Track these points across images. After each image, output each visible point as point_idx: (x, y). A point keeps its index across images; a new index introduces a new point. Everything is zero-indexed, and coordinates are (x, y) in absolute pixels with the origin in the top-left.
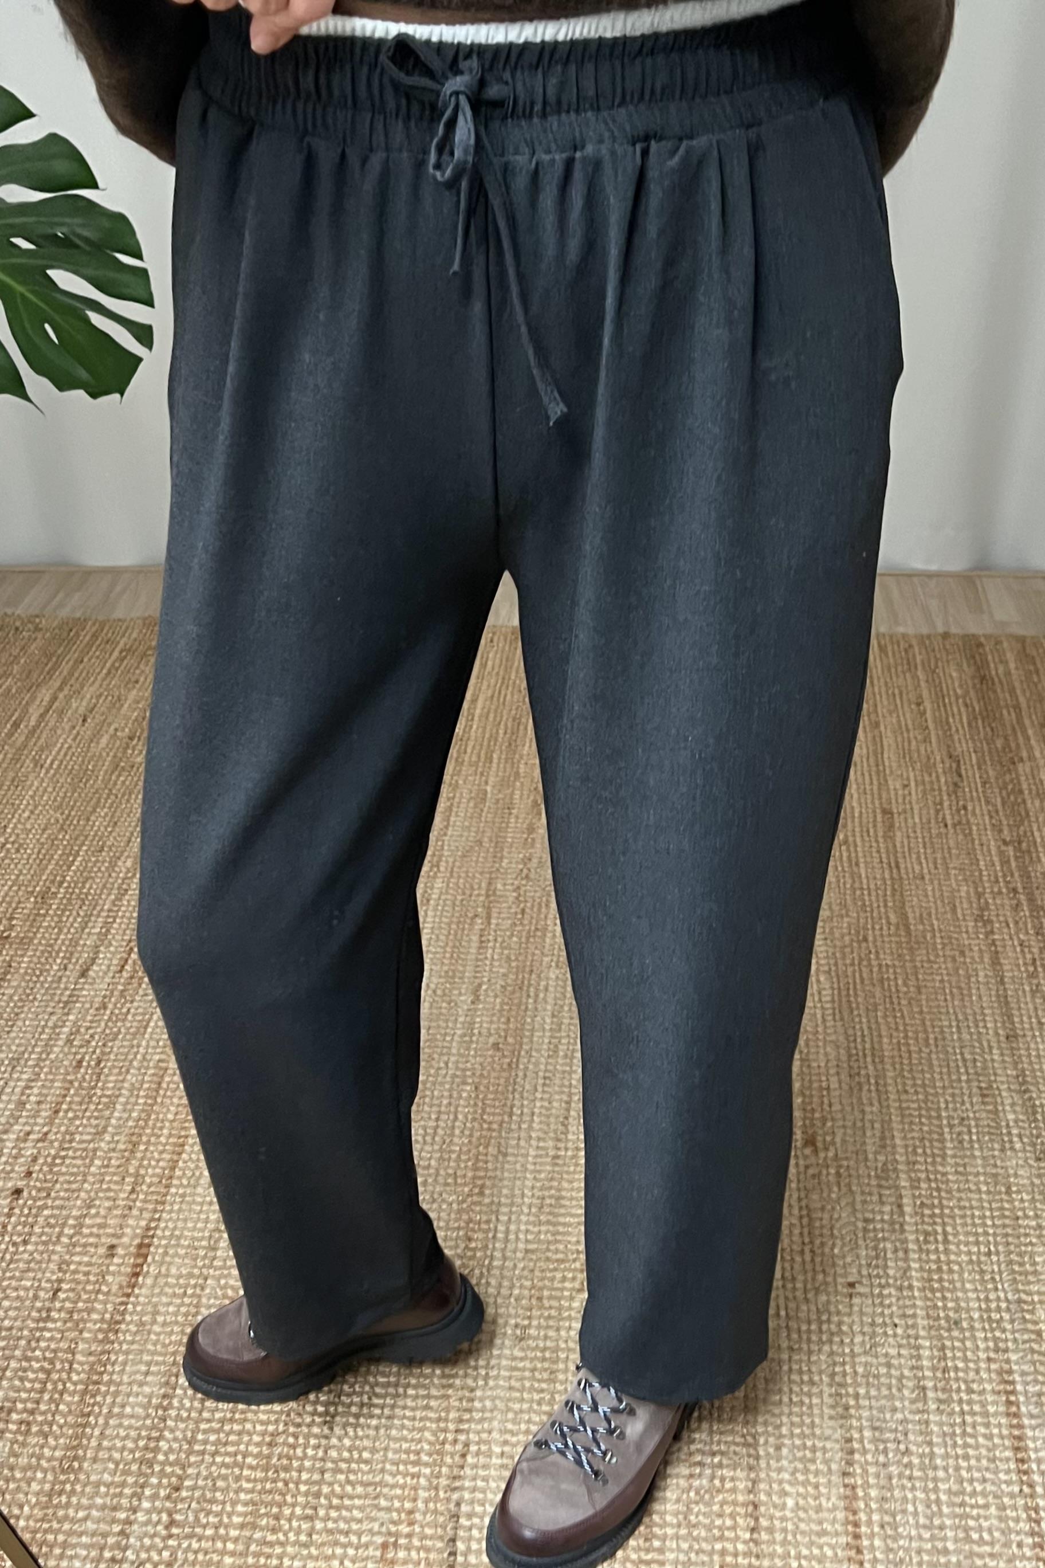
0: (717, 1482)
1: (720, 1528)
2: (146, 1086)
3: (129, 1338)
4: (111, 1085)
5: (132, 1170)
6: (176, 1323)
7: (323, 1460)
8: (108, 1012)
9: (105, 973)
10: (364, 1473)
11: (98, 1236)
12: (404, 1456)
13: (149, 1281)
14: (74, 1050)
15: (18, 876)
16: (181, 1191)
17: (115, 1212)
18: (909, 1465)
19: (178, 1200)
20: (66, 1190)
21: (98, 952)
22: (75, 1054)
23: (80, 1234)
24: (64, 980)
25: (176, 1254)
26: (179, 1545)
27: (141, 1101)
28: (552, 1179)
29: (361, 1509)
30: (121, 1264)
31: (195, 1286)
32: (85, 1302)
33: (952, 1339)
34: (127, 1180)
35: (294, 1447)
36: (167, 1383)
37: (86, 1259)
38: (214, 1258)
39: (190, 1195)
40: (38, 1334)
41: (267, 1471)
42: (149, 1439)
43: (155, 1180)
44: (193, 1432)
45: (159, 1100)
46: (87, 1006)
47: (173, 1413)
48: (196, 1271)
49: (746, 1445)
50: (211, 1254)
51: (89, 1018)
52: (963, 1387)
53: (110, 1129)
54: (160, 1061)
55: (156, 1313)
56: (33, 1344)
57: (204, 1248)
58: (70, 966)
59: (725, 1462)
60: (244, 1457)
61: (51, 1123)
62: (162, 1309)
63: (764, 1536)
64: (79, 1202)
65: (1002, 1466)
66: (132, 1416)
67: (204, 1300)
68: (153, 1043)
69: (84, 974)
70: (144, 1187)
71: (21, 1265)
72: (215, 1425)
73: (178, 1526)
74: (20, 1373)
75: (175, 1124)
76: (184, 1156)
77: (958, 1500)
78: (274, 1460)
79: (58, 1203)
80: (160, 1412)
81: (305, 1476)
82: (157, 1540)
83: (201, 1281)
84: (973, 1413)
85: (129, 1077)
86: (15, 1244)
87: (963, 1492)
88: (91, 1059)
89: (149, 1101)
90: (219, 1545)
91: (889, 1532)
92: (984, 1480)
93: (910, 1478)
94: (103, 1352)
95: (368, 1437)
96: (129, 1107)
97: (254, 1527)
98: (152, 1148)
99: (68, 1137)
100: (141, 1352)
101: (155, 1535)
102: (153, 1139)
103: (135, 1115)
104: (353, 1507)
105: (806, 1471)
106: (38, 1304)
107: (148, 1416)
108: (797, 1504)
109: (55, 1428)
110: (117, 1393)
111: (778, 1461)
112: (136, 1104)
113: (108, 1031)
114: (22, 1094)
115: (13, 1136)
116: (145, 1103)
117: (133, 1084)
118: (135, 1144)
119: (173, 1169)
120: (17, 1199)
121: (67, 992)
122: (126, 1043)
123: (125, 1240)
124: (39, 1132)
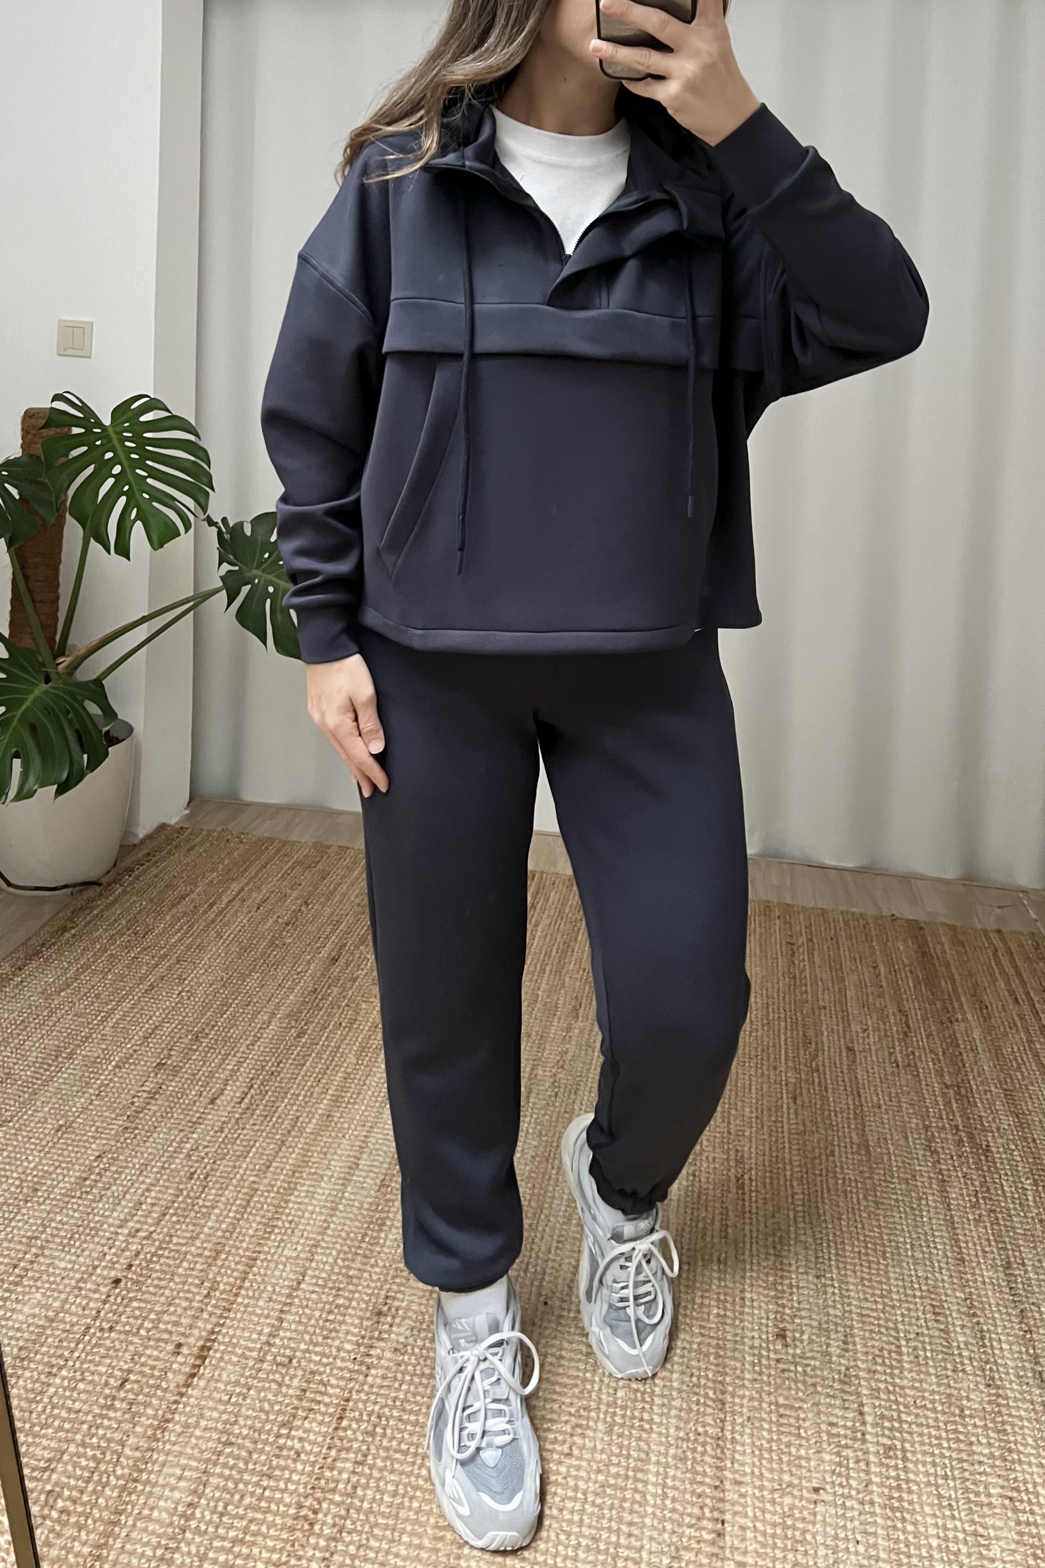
2: (238, 1202)
3: (173, 1439)
4: (211, 1197)
5: (211, 1276)
8: (223, 1136)
9: (229, 1103)
11: (171, 1333)
13: (202, 1383)
16: (246, 1301)
17: (189, 1313)
19: (242, 1309)
20: (156, 1286)
21: (226, 1085)
23: (157, 1328)
24: (197, 1104)
25: (230, 1361)
27: (231, 1215)
30: (182, 1363)
31: (239, 1395)
32: (145, 1395)
34: (206, 1284)
36: (195, 1491)
37: (155, 1353)
38: (260, 1370)
39: (253, 1306)
40: (99, 1421)
43: (228, 1288)
44: (206, 1549)
45: (245, 1216)
46: (209, 1128)
47: (193, 1524)
48: (242, 1380)
50: (258, 1366)
51: (208, 1138)
53: (202, 1236)
54: (254, 1182)
55: (201, 1416)
56: (93, 1430)
57: (255, 1359)
58: (205, 1093)
61: (158, 1223)
62: (207, 1413)
64: (162, 1299)
66: (157, 1521)
67: (243, 1410)
68: (251, 1167)
69: (212, 1101)
70: (218, 1293)
71: (102, 1350)
72: (227, 1544)
74: (75, 1459)
75: (254, 1239)
76: (255, 1269)
80: (182, 1522)
83: (245, 1391)
85: (227, 1192)
86: (102, 1330)
88: (202, 1172)
89: (238, 1216)
94: (148, 1449)
96: (221, 1218)
98: (230, 1258)
99: (167, 1239)
100: (181, 1454)
102: (233, 1251)
103: (224, 1226)
106: (107, 1391)
107: (171, 1524)
109: (90, 1521)
110: (150, 1494)
112: (227, 1216)
113: (219, 1151)
114: (142, 1195)
115: (126, 1231)
116: (234, 1218)
117: (228, 1199)
118: (218, 1253)
119: (243, 1280)
120: (116, 1288)
121: (198, 1115)
122: (231, 1163)
123: (192, 1340)
124: (147, 1230)
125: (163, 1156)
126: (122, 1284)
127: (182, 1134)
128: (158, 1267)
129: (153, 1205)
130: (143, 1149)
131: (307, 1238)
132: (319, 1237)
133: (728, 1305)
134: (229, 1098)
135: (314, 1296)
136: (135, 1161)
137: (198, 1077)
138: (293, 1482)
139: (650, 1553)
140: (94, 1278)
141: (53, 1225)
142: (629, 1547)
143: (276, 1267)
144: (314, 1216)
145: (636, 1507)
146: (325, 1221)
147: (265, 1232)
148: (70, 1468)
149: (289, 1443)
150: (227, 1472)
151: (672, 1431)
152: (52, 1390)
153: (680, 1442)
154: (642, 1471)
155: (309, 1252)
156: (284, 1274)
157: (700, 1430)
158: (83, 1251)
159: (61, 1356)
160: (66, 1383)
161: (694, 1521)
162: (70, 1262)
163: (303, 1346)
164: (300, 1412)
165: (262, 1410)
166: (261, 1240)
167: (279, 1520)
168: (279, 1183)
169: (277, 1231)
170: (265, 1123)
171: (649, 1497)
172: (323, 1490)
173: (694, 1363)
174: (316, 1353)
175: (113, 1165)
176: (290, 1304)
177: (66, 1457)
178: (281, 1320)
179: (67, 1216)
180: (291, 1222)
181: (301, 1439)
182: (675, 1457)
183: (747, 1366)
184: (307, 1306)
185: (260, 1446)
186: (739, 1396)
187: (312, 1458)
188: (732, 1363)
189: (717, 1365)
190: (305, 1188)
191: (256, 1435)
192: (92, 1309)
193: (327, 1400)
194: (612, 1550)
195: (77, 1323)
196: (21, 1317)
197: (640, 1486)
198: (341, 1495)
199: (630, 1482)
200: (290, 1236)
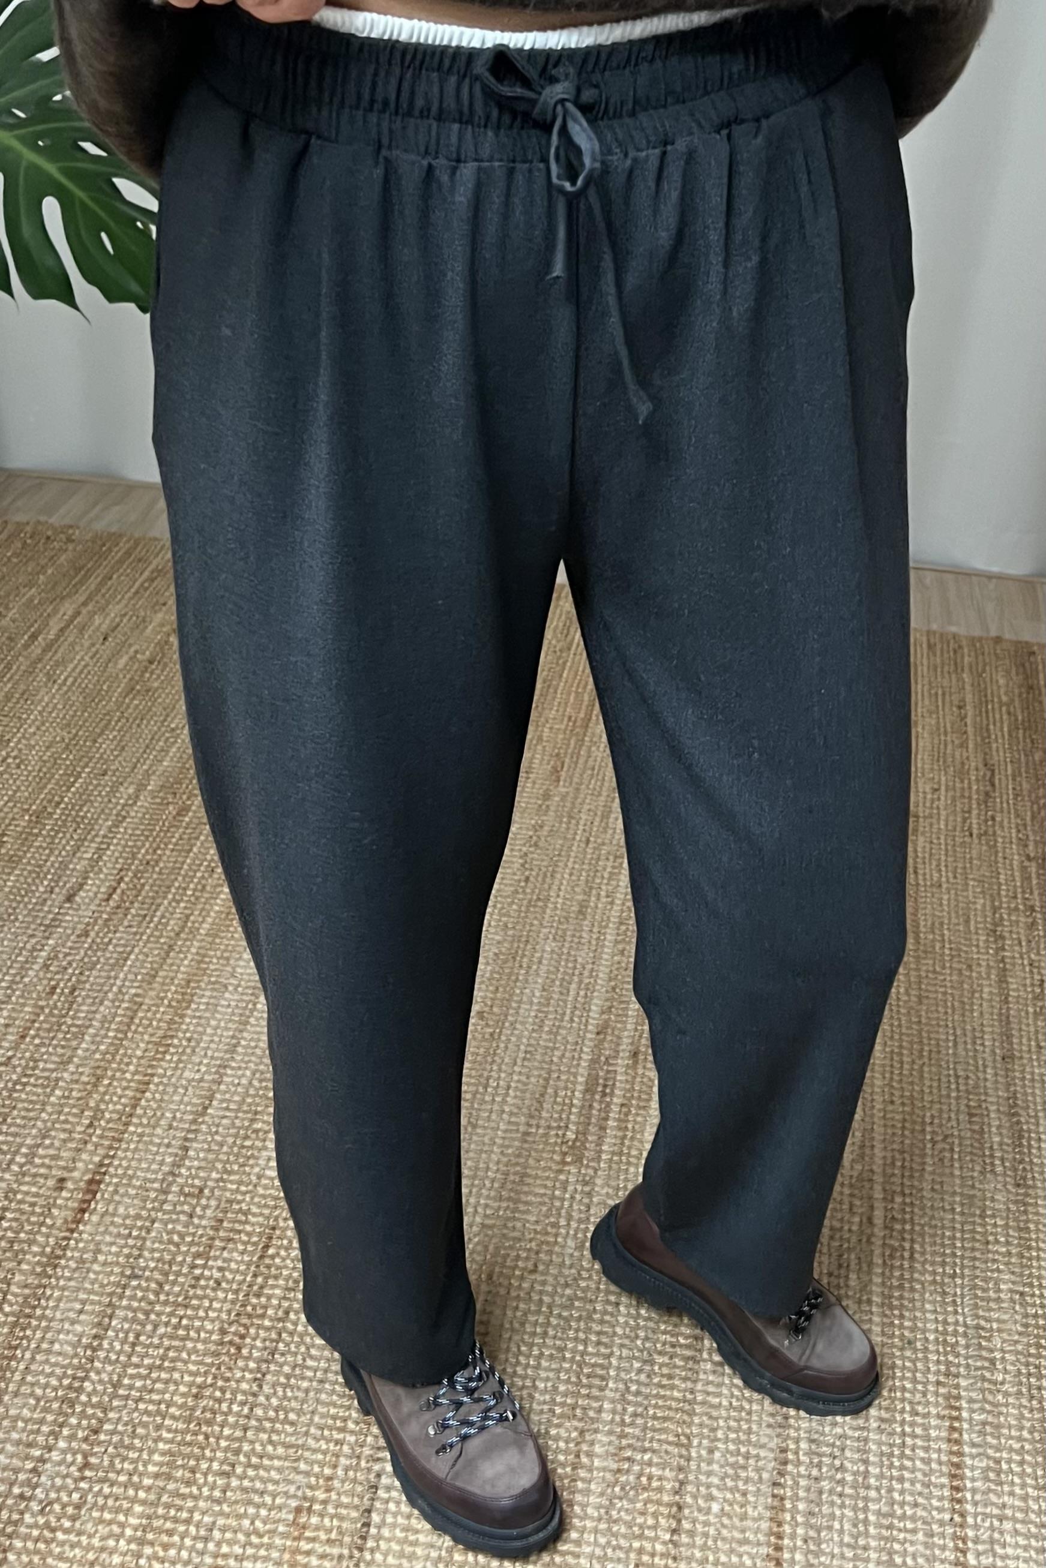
0: (644, 1480)
1: (641, 1527)
2: (118, 1019)
3: (67, 1274)
4: (82, 1015)
5: (92, 1104)
6: (118, 1263)
7: (248, 1417)
8: (89, 940)
9: (92, 900)
10: (287, 1434)
11: (50, 1167)
12: (330, 1422)
13: (95, 1218)
14: (49, 976)
15: (15, 792)
16: (139, 1130)
17: (70, 1145)
18: (842, 1482)
19: (135, 1138)
20: (24, 1118)
21: (86, 878)
22: (51, 979)
23: (31, 1163)
24: (49, 903)
25: (126, 1194)
26: (91, 1489)
27: (111, 1034)
28: (519, 1156)
29: (279, 1470)
30: (69, 1198)
31: (140, 1228)
32: (27, 1233)
33: (903, 1358)
34: (86, 1113)
35: (220, 1401)
36: (99, 1324)
37: (34, 1190)
38: (165, 1202)
39: (149, 1135)
41: (190, 1423)
42: (74, 1378)
43: (115, 1116)
44: (119, 1376)
45: (130, 1035)
46: (69, 932)
47: (102, 1354)
48: (144, 1213)
49: (678, 1445)
50: (162, 1197)
51: (69, 944)
52: (908, 1408)
53: (75, 1060)
54: (136, 995)
55: (98, 1251)
57: (156, 1190)
58: (57, 890)
59: (655, 1460)
60: (168, 1407)
61: (16, 1048)
62: (104, 1248)
63: (685, 1539)
64: (34, 1131)
65: (937, 1492)
66: (60, 1354)
67: (148, 1244)
69: (69, 899)
70: (103, 1123)
72: (143, 1371)
73: (91, 1469)
75: (142, 1061)
76: (148, 1095)
77: (885, 1522)
78: (198, 1413)
79: (12, 1129)
80: (89, 1353)
81: (227, 1432)
82: (69, 1481)
83: (147, 1224)
84: (914, 1436)
85: (102, 1009)
87: (892, 1515)
88: (66, 987)
89: (120, 1035)
90: (131, 1492)
91: (812, 1547)
92: (916, 1505)
93: (840, 1495)
94: (39, 1286)
95: (296, 1398)
96: (98, 1039)
97: (169, 1477)
98: (114, 1083)
99: (31, 1064)
100: (78, 1290)
101: (67, 1476)
102: (118, 1074)
103: (102, 1047)
104: (272, 1467)
105: (737, 1477)
107: (76, 1355)
108: (722, 1510)
110: (48, 1329)
111: (709, 1463)
112: (106, 1037)
117: (105, 1016)
118: (99, 1079)
119: (134, 1107)
121: (51, 916)
122: (103, 974)
123: (76, 1174)
127: (33, 940)
128: (23, 1096)
131: (212, 1058)
132: (228, 1056)
134: (91, 894)
135: (225, 1121)
138: (215, 1310)
143: (175, 1092)
144: (219, 1031)
146: (233, 1037)
147: (157, 1052)
149: (207, 1273)
150: (135, 1304)
155: (216, 1073)
156: (186, 1099)
163: (214, 1175)
164: (217, 1243)
165: (170, 1242)
166: (154, 1061)
167: (200, 1346)
168: (169, 995)
169: (172, 1050)
170: (144, 924)
172: (250, 1316)
174: (231, 1182)
176: (196, 1131)
178: (187, 1149)
180: (189, 1040)
181: (221, 1269)
184: (217, 1133)
185: (171, 1278)
187: (235, 1287)
190: (204, 1000)
191: (166, 1267)
193: (248, 1228)
198: (271, 1320)
200: (190, 1056)
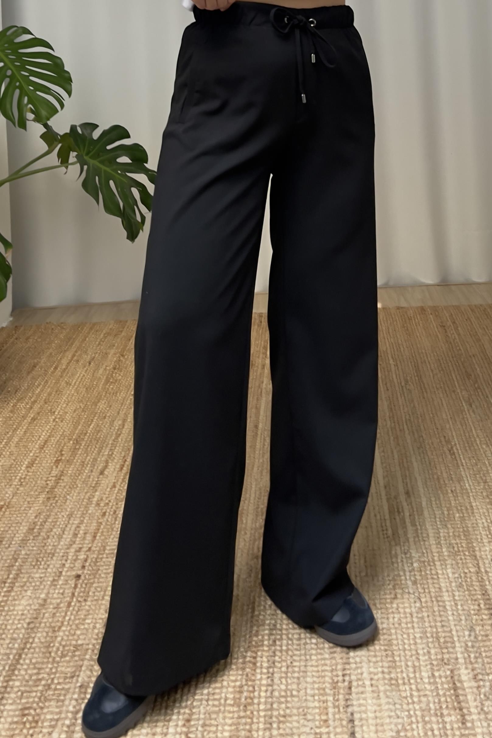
22: (102, 509)
24: (92, 477)
58: (95, 470)
61: (92, 542)
86: (79, 602)
88: (110, 511)
113: (118, 498)
114: (75, 530)
115: (73, 550)
120: (78, 580)
121: (95, 483)
124: (87, 547)
125: (80, 507)
126: (82, 577)
127: (89, 494)
128: (102, 564)
129: (85, 534)
130: (66, 507)
133: (464, 511)
134: (112, 470)
136: (62, 514)
137: (86, 463)
139: (457, 631)
140: (62, 578)
141: (21, 556)
142: (444, 632)
145: (442, 613)
148: (89, 673)
151: (450, 575)
152: (59, 639)
153: (456, 580)
154: (440, 596)
157: (466, 571)
158: (48, 566)
159: (58, 621)
160: (67, 633)
161: (476, 612)
162: (42, 573)
171: (448, 608)
173: (453, 542)
175: (49, 519)
177: (83, 668)
179: (29, 550)
182: (456, 586)
183: (484, 536)
186: (483, 551)
188: (474, 537)
189: (467, 540)
192: (68, 593)
194: (434, 635)
195: (61, 602)
196: (21, 608)
197: (441, 604)
199: (435, 603)
